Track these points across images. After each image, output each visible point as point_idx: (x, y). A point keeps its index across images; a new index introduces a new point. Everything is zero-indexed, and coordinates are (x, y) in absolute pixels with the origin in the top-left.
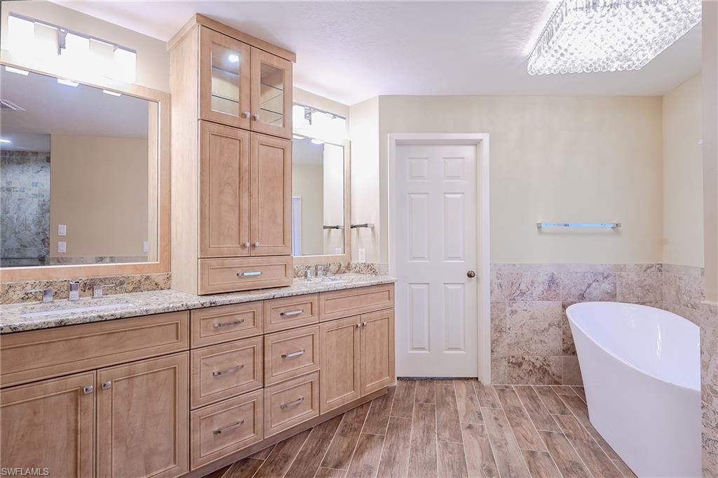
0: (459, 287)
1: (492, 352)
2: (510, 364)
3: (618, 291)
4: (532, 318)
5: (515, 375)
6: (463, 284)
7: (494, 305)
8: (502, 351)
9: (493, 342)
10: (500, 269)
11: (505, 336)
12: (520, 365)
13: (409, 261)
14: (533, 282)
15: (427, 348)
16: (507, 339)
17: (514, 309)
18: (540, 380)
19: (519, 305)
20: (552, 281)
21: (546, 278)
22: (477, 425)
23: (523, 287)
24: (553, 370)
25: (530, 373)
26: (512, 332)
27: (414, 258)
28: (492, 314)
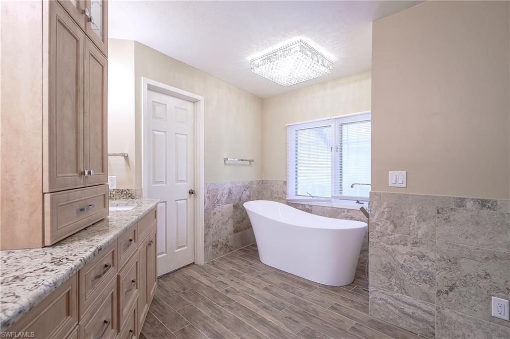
0: (184, 201)
1: (205, 242)
2: (213, 247)
3: (251, 195)
4: (222, 216)
5: (215, 253)
6: (187, 199)
7: (206, 210)
8: (209, 240)
9: (205, 235)
10: (208, 187)
11: (211, 230)
12: (217, 246)
13: (153, 185)
14: (222, 194)
15: (165, 252)
16: (212, 231)
17: (214, 211)
18: (225, 252)
19: (217, 209)
20: (230, 192)
21: (228, 190)
22: (228, 288)
23: (218, 198)
24: (230, 244)
25: (221, 249)
26: (214, 226)
27: (156, 182)
28: (205, 217)
